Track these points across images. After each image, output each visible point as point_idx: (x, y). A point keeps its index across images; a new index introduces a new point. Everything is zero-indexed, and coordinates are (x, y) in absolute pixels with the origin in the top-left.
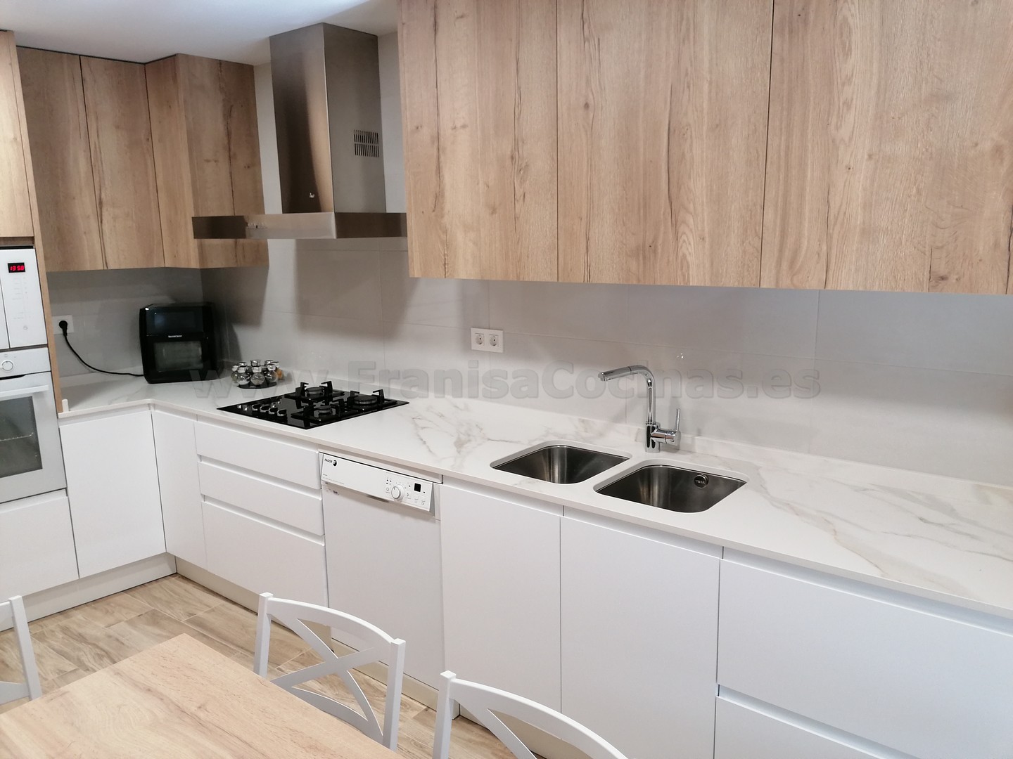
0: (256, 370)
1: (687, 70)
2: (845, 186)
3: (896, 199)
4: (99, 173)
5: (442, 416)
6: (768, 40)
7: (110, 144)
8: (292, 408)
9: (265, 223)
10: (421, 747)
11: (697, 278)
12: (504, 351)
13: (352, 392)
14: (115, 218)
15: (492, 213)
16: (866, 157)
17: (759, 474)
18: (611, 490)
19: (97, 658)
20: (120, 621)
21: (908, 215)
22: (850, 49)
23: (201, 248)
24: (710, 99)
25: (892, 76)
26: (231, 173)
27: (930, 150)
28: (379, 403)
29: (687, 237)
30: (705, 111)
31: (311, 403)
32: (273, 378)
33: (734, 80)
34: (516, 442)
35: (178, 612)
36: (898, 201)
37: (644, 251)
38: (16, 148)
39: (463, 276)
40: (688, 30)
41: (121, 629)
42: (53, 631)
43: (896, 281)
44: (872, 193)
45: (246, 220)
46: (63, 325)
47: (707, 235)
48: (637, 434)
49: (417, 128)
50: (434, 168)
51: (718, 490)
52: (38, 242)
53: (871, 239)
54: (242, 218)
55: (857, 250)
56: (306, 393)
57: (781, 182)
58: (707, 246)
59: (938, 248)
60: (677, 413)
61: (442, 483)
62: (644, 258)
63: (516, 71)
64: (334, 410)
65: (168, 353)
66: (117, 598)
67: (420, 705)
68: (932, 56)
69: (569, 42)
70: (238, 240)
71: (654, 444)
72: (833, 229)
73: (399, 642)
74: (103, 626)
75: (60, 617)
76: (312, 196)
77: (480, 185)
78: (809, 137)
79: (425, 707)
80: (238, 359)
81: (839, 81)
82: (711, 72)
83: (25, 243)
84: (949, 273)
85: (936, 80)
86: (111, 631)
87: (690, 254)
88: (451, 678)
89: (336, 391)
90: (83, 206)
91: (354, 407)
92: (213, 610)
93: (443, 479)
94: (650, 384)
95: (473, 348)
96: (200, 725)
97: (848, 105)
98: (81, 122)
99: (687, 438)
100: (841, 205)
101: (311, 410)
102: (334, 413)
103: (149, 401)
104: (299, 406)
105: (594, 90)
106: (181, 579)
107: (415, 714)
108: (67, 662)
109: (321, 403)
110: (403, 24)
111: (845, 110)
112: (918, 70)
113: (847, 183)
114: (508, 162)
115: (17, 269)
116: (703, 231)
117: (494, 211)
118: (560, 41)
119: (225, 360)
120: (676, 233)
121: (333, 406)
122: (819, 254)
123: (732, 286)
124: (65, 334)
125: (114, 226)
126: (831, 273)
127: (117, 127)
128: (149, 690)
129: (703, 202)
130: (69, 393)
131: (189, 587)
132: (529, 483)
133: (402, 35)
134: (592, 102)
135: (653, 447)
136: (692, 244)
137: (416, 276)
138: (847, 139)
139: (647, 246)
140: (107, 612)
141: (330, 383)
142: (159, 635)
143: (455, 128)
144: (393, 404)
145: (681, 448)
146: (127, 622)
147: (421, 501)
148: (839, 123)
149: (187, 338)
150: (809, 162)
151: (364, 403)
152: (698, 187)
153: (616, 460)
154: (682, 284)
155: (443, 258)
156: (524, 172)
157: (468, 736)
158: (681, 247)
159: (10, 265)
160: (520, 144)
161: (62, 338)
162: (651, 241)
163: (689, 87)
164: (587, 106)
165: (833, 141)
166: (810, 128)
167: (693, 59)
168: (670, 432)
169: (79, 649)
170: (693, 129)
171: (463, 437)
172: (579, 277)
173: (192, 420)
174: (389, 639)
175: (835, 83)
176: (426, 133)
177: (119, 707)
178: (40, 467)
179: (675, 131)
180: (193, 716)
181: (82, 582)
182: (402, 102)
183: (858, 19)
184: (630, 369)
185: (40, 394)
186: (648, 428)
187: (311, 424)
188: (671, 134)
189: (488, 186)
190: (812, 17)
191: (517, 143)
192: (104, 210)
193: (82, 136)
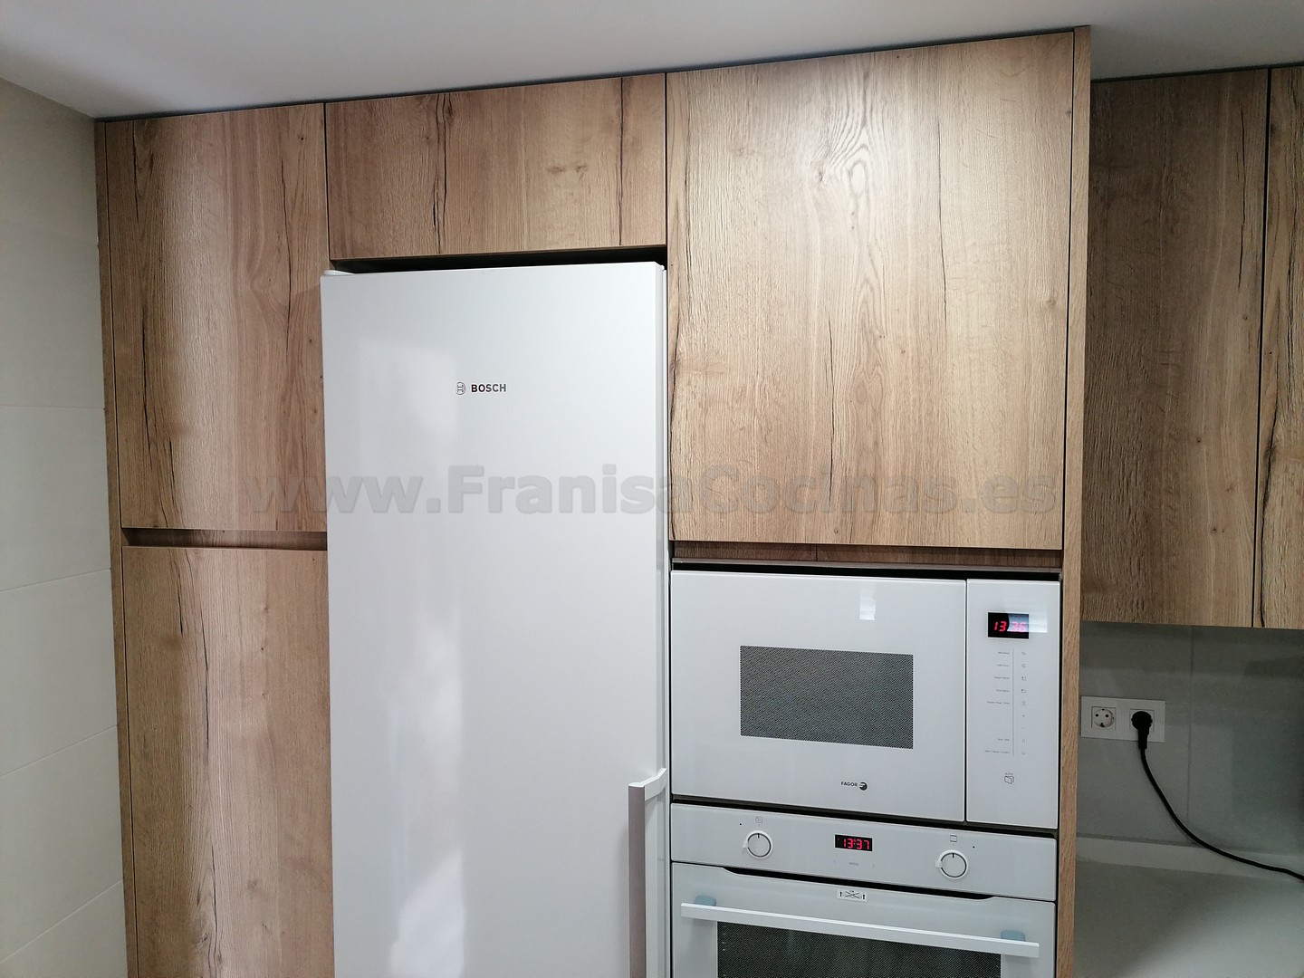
4: (1278, 369)
38: (1051, 324)
46: (1142, 722)
52: (1072, 567)
83: (1037, 565)
90: (1219, 459)
115: (1008, 628)
124: (1142, 743)
159: (992, 618)
185: (1019, 961)
192: (1278, 470)
193: (1245, 278)
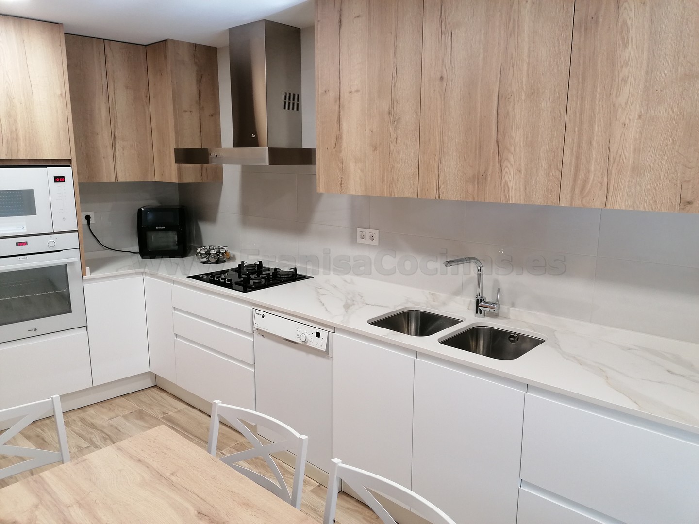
0: (212, 252)
1: (512, 55)
2: (621, 137)
3: (657, 147)
4: (114, 118)
5: (335, 287)
6: (570, 35)
7: (122, 99)
8: (235, 278)
9: (222, 154)
10: (315, 511)
11: (515, 197)
12: (379, 244)
13: (276, 269)
14: (123, 148)
15: (375, 150)
16: (637, 117)
17: (554, 335)
18: (451, 342)
19: (103, 439)
20: (118, 416)
21: (665, 158)
22: (628, 43)
23: (179, 169)
24: (528, 75)
25: (657, 62)
26: (200, 120)
27: (682, 113)
28: (293, 277)
29: (508, 169)
30: (524, 83)
31: (248, 275)
32: (224, 258)
33: (545, 63)
34: (386, 307)
35: (156, 412)
36: (659, 147)
37: (478, 179)
38: (62, 100)
39: (353, 193)
40: (514, 27)
41: (119, 421)
42: (74, 420)
43: (656, 204)
44: (640, 142)
45: (209, 152)
46: (88, 218)
47: (522, 169)
48: (469, 304)
49: (326, 92)
50: (336, 119)
51: (524, 346)
52: (74, 163)
53: (639, 174)
54: (206, 150)
55: (629, 181)
56: (245, 268)
57: (576, 133)
58: (523, 176)
59: (687, 182)
60: (498, 291)
61: (335, 332)
62: (478, 183)
63: (394, 53)
64: (263, 281)
65: (156, 239)
66: (117, 401)
67: (315, 482)
68: (687, 48)
69: (431, 35)
70: (203, 164)
71: (481, 311)
72: (612, 167)
73: (304, 437)
74: (107, 419)
75: (80, 411)
76: (253, 136)
77: (367, 130)
78: (597, 102)
79: (318, 484)
80: (200, 244)
81: (619, 64)
82: (529, 56)
83: (66, 163)
84: (694, 199)
85: (689, 64)
86: (112, 422)
87: (510, 181)
88: (338, 463)
89: (264, 268)
90: (103, 139)
91: (277, 279)
92: (179, 411)
93: (335, 329)
94: (479, 270)
95: (358, 242)
96: (172, 485)
97: (625, 80)
98: (103, 84)
99: (504, 308)
100: (618, 151)
101: (247, 280)
102: (263, 283)
103: (142, 270)
104: (240, 277)
105: (447, 68)
106: (158, 390)
107: (312, 488)
108: (84, 441)
109: (255, 275)
110: (319, 21)
111: (623, 84)
112: (676, 57)
113: (623, 135)
114: (386, 116)
115: (60, 180)
116: (520, 165)
117: (375, 149)
118: (425, 33)
119: (192, 244)
120: (501, 166)
121: (263, 278)
122: (601, 184)
123: (539, 204)
124: (89, 224)
125: (123, 153)
126: (609, 197)
127: (127, 88)
128: (140, 461)
129: (521, 146)
130: (92, 263)
131: (164, 395)
132: (394, 335)
133: (317, 29)
134: (446, 76)
135: (480, 313)
136: (512, 174)
137: (321, 192)
138: (623, 105)
139: (481, 176)
140: (110, 409)
141: (261, 262)
142: (143, 426)
143: (351, 92)
144: (303, 278)
145: (500, 315)
146: (122, 416)
147: (320, 344)
148: (618, 93)
149: (169, 228)
150: (596, 119)
151: (284, 276)
152: (517, 135)
153: (454, 322)
154: (504, 202)
155: (340, 180)
156: (397, 123)
157: (347, 505)
158: (504, 177)
159: (55, 178)
160: (395, 103)
161: (87, 226)
162: (483, 172)
163: (513, 66)
164: (442, 78)
165: (614, 106)
166: (598, 96)
167: (517, 47)
168: (492, 304)
169: (91, 433)
170: (515, 97)
171: (349, 302)
172: (432, 195)
173: (170, 284)
174: (297, 435)
175: (617, 66)
176: (331, 95)
177: (120, 471)
178: (70, 312)
179: (502, 96)
180: (167, 479)
181: (95, 389)
182: (316, 74)
183: (634, 21)
184: (466, 259)
185: (72, 263)
186: (477, 300)
187: (248, 289)
188: (500, 98)
189: (372, 132)
190: (601, 20)
191: (393, 102)
192: (117, 143)
193: (104, 93)
